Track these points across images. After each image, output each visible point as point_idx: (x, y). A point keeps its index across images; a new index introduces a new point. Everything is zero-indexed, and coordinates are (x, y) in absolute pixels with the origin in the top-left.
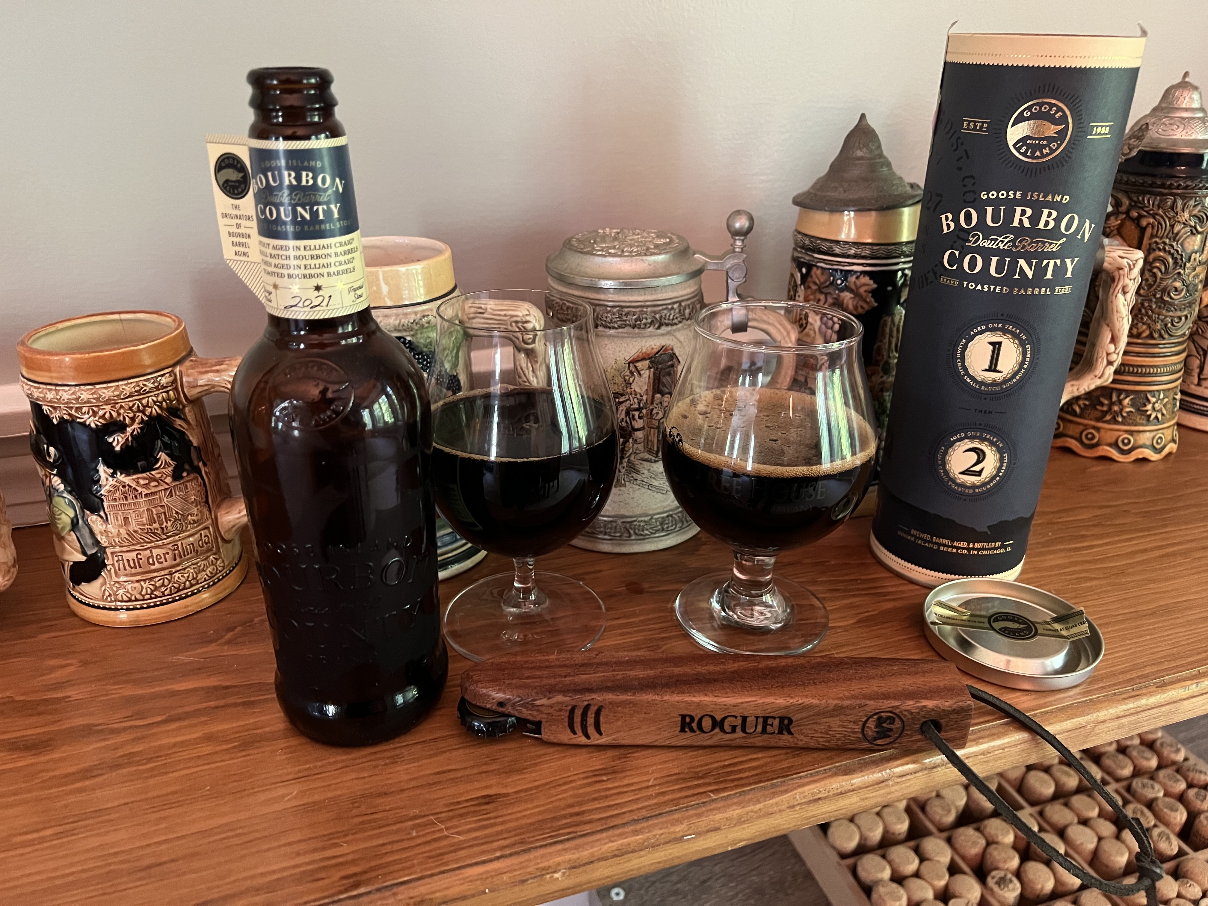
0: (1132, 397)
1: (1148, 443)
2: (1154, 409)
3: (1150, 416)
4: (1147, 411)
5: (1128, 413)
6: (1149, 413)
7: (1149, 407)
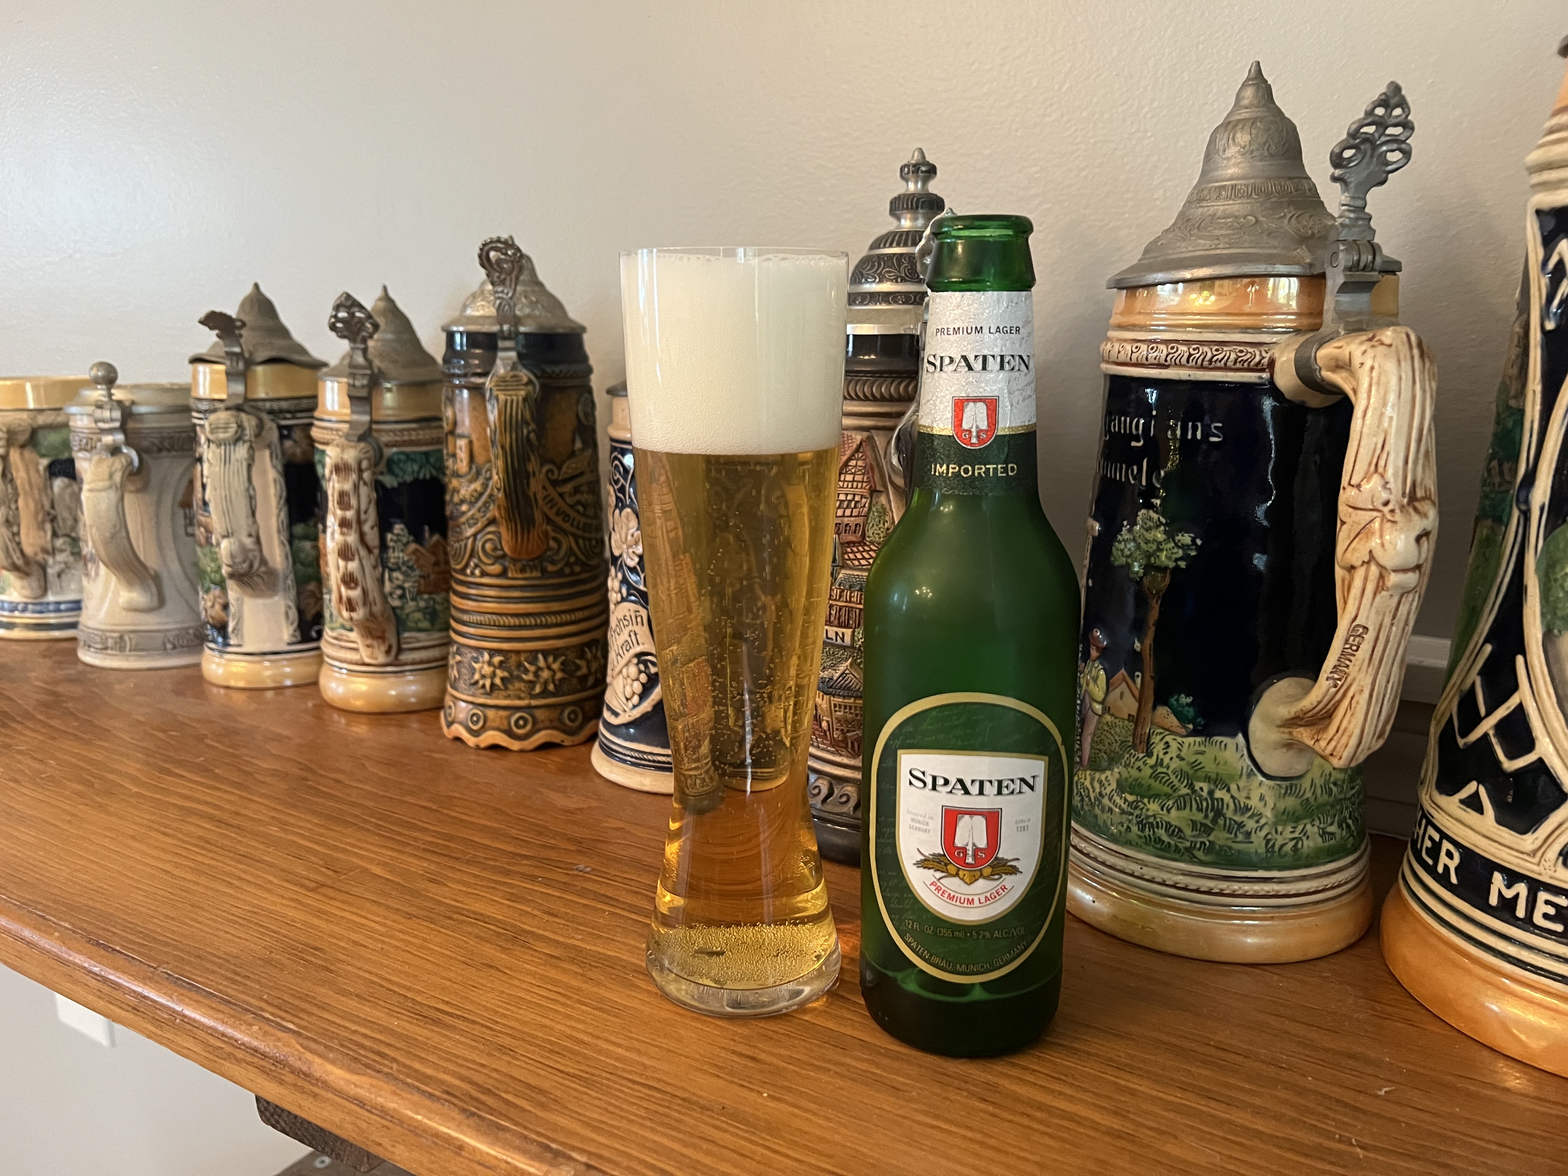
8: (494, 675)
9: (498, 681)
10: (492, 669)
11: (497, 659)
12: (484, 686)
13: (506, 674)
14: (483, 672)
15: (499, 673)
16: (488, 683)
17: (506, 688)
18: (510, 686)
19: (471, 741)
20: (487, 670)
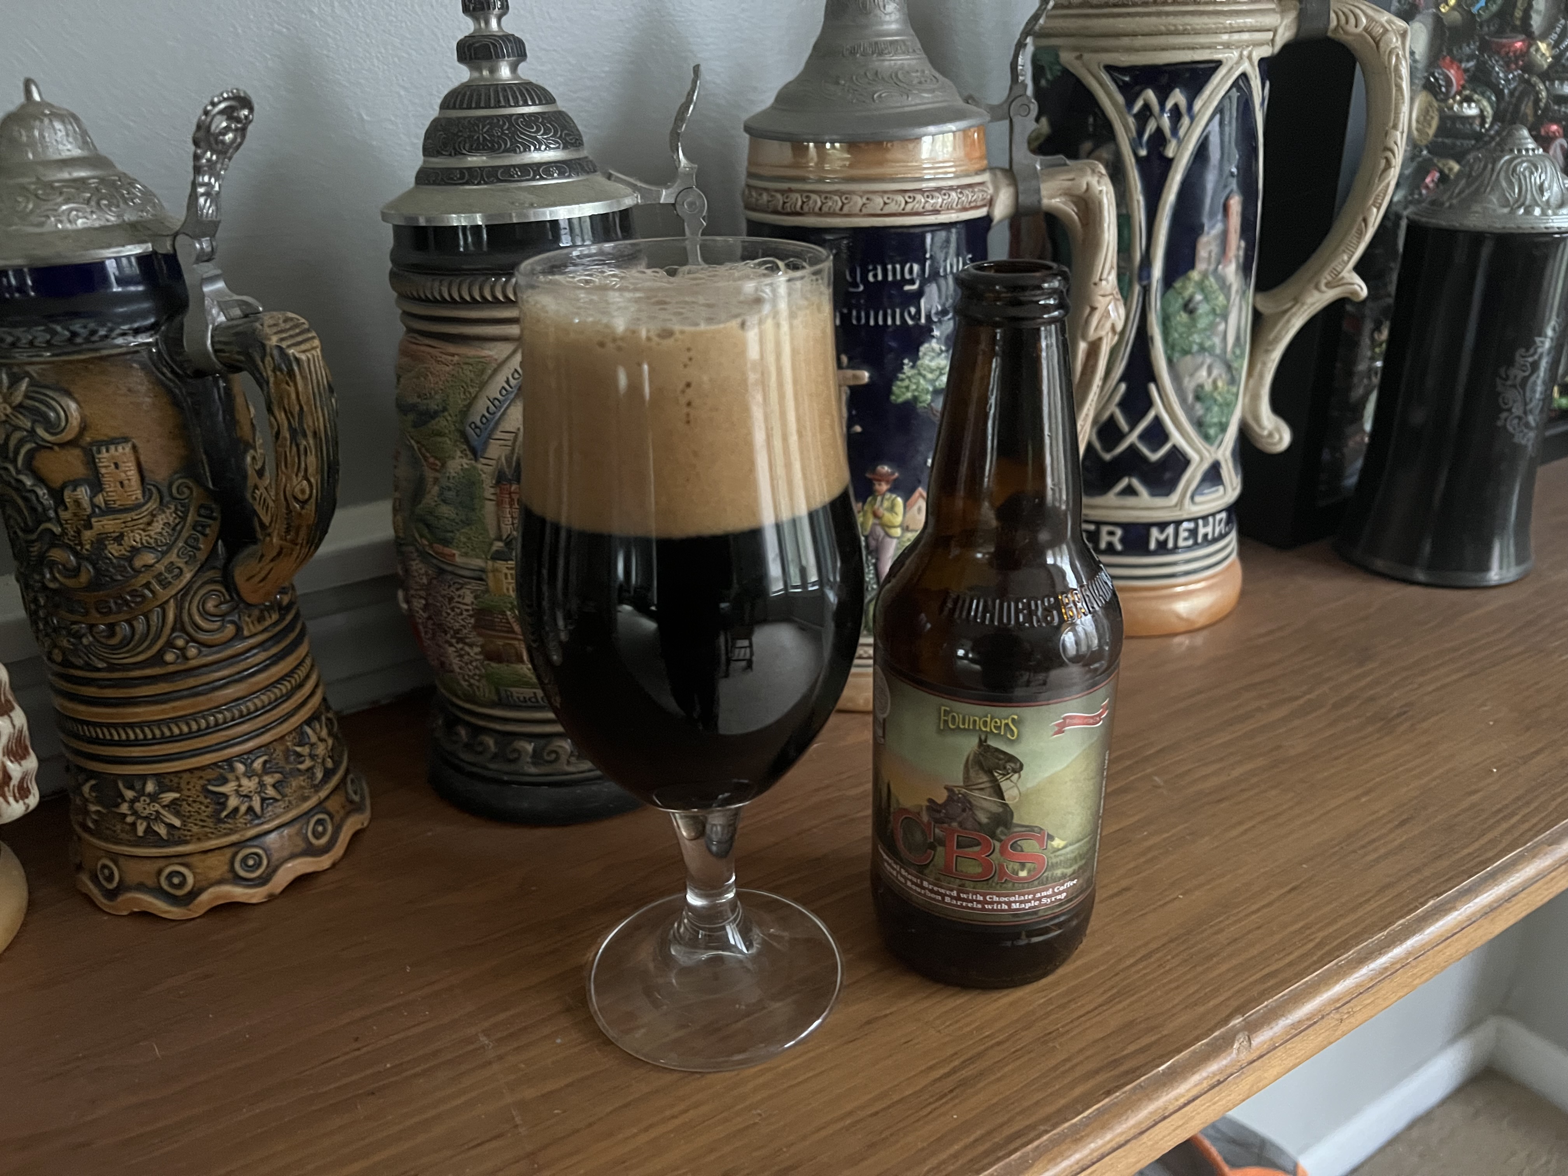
0: (93, 782)
1: (150, 882)
2: (135, 813)
3: (134, 825)
4: (125, 816)
5: (98, 812)
6: (130, 819)
7: (124, 808)
8: (262, 784)
9: (271, 792)
10: (256, 780)
11: (258, 764)
12: (250, 809)
13: (278, 776)
14: (244, 791)
15: (269, 780)
16: (256, 804)
17: (284, 796)
18: (288, 791)
19: (255, 895)
20: (249, 785)
